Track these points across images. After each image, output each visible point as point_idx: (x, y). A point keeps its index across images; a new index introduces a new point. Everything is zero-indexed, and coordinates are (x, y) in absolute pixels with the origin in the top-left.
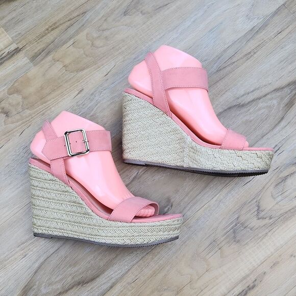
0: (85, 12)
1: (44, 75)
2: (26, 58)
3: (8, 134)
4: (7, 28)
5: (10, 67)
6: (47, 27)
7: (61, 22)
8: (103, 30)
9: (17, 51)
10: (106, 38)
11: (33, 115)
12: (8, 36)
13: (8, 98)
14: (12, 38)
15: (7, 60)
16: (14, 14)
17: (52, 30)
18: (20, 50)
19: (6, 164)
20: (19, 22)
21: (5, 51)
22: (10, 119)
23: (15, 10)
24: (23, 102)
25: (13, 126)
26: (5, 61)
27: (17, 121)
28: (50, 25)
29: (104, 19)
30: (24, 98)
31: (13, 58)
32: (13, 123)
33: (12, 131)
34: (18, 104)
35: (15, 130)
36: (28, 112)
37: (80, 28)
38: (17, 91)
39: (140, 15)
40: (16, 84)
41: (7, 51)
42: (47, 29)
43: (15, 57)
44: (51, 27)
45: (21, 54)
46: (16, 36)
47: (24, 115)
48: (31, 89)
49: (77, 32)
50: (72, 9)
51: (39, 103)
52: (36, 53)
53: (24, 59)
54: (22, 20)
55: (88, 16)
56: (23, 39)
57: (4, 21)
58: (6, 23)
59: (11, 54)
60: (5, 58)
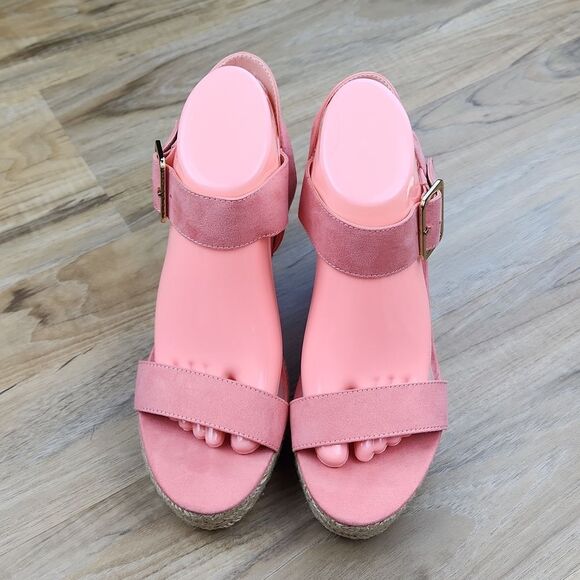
1: (150, 250)
2: (118, 215)
3: (33, 362)
4: (91, 158)
5: (78, 228)
9: (102, 200)
11: (105, 328)
12: (90, 172)
13: (56, 286)
14: (98, 177)
15: (74, 214)
16: (111, 138)
18: (108, 200)
19: (10, 429)
20: (121, 150)
21: (75, 197)
22: (47, 331)
23: (115, 131)
24: (88, 299)
25: (50, 345)
26: (69, 215)
27: (65, 336)
30: (93, 291)
31: (88, 213)
32: (51, 338)
33: (47, 356)
34: (76, 301)
35: (51, 355)
36: (94, 320)
38: (80, 275)
40: (82, 262)
41: (79, 198)
43: (95, 211)
45: (110, 206)
46: (105, 175)
47: (84, 325)
48: (115, 275)
51: (124, 304)
53: (114, 217)
54: (126, 149)
56: (121, 181)
57: (88, 147)
58: (92, 150)
59: (88, 204)
60: (73, 211)
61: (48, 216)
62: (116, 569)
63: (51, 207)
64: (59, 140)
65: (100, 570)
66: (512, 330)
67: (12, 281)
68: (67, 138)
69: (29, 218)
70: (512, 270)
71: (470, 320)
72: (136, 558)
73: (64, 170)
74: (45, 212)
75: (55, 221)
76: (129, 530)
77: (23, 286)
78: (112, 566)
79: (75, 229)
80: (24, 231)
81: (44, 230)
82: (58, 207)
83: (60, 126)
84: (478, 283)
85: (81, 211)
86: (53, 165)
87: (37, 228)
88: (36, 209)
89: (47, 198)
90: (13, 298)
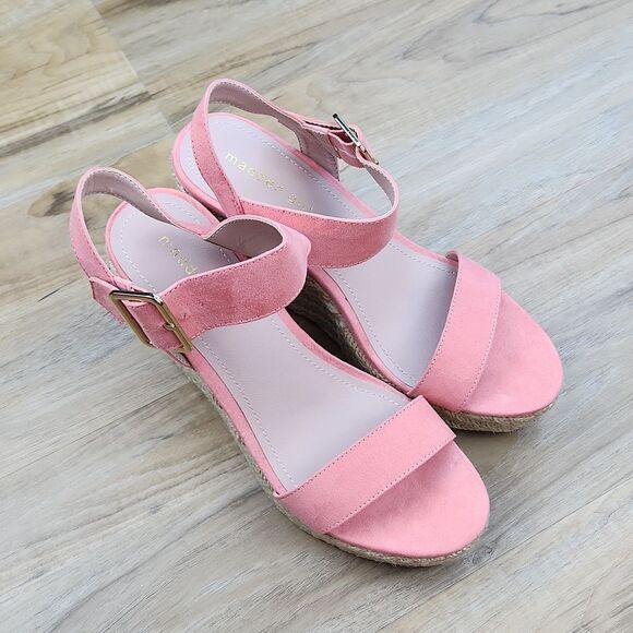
0: (315, 44)
2: (160, 114)
4: (131, 53)
5: (119, 128)
6: (222, 60)
7: (257, 55)
8: (349, 82)
9: (144, 98)
10: (354, 97)
12: (131, 68)
14: (139, 73)
15: (115, 113)
16: (154, 30)
17: (233, 67)
18: (150, 98)
19: (53, 334)
20: (164, 44)
21: (116, 94)
23: (157, 22)
26: (110, 114)
28: (231, 58)
29: (355, 60)
31: (129, 112)
37: (296, 71)
39: (442, 61)
40: (123, 164)
41: (119, 96)
42: (221, 66)
43: (136, 109)
44: (232, 61)
45: (152, 105)
46: (147, 70)
49: (289, 78)
50: (287, 33)
52: (185, 107)
53: (156, 116)
54: (168, 43)
55: (319, 50)
56: (163, 77)
57: (128, 40)
58: (133, 43)
59: (128, 103)
60: (113, 110)
61: (88, 115)
62: (159, 471)
63: (91, 106)
64: (98, 32)
65: (143, 472)
66: (570, 242)
67: (53, 184)
68: (106, 29)
69: (68, 117)
70: (575, 178)
71: (527, 232)
72: (178, 461)
73: (103, 65)
74: (85, 111)
75: (95, 120)
76: (172, 435)
77: (65, 189)
78: (156, 468)
79: (117, 129)
80: (63, 130)
81: (84, 130)
82: (99, 105)
83: (98, 16)
84: (539, 192)
85: (121, 110)
86: (93, 60)
87: (77, 128)
88: (75, 107)
89: (86, 95)
90: (53, 201)
